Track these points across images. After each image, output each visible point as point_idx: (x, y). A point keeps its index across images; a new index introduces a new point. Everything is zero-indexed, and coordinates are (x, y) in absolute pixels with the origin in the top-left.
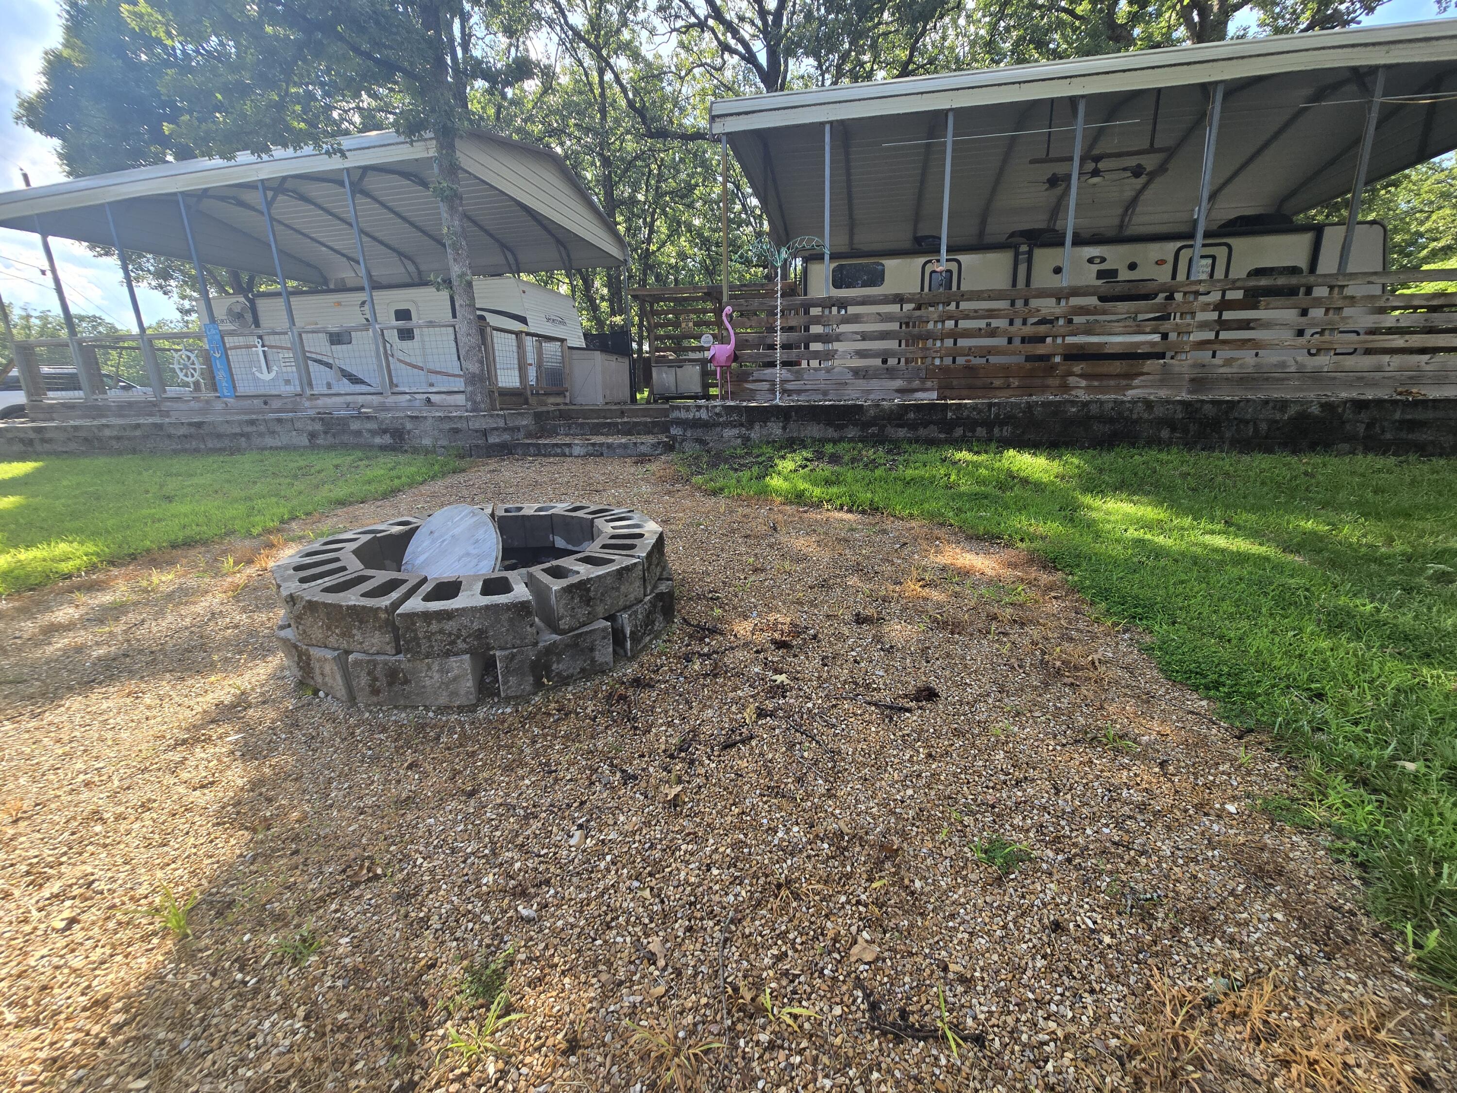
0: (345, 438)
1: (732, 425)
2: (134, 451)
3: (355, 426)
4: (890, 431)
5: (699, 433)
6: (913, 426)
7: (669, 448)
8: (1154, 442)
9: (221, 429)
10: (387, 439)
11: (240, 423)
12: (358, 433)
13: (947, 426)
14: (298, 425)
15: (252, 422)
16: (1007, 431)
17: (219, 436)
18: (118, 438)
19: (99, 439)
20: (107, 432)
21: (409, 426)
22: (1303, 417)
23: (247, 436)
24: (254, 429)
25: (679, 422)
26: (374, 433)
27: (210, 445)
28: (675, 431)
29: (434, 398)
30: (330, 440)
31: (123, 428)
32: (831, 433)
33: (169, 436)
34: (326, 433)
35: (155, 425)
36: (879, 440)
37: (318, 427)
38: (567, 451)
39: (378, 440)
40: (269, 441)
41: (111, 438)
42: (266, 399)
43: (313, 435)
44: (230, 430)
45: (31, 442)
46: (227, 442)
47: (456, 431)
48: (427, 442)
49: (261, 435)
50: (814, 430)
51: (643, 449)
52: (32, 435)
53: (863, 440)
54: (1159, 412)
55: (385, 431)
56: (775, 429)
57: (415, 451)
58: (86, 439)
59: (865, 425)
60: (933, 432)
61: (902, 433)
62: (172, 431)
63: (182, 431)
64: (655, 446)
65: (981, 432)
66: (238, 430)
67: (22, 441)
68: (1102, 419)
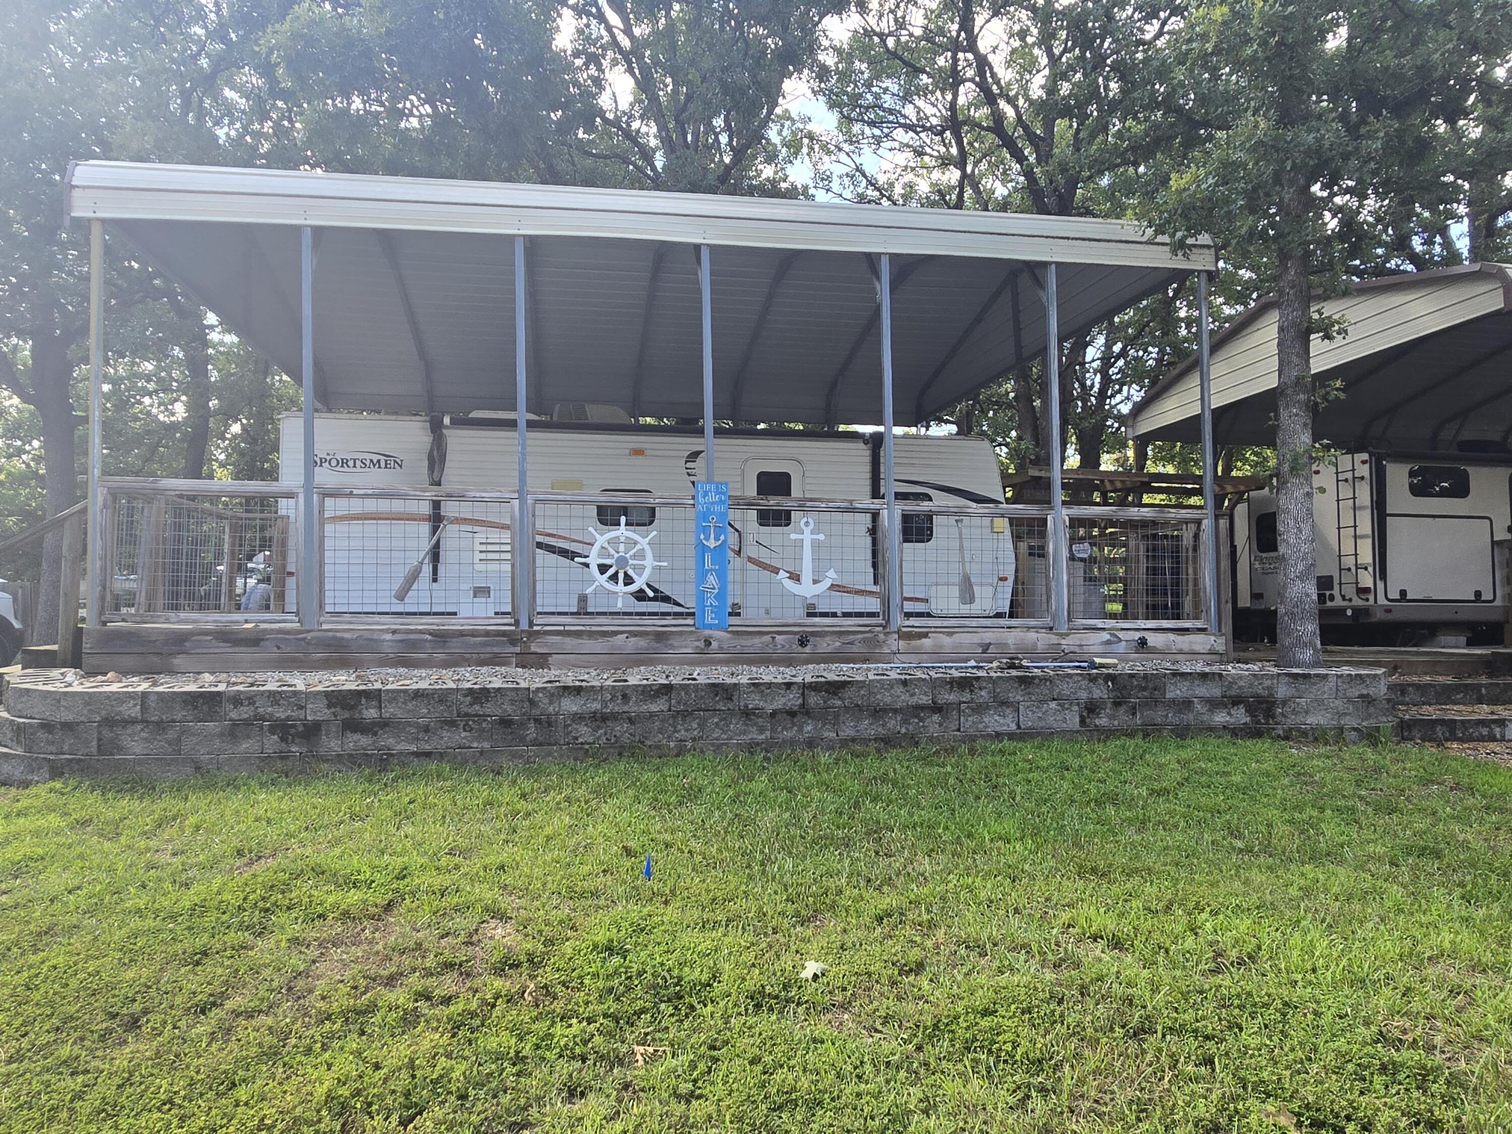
0: (1158, 715)
3: (1175, 691)
9: (885, 698)
10: (1240, 716)
11: (934, 684)
12: (1186, 704)
14: (1065, 689)
15: (965, 684)
17: (878, 713)
18: (599, 719)
19: (546, 723)
20: (570, 705)
21: (1282, 691)
24: (966, 697)
26: (1214, 704)
27: (848, 731)
30: (1123, 718)
33: (747, 714)
34: (1117, 704)
35: (716, 688)
37: (1099, 692)
38: (1497, 731)
39: (1220, 718)
41: (578, 718)
43: (1092, 708)
44: (904, 698)
45: (312, 731)
46: (893, 724)
49: (979, 709)
52: (317, 712)
55: (1236, 701)
58: (506, 722)
62: (755, 701)
63: (779, 703)
66: (925, 700)
67: (282, 729)
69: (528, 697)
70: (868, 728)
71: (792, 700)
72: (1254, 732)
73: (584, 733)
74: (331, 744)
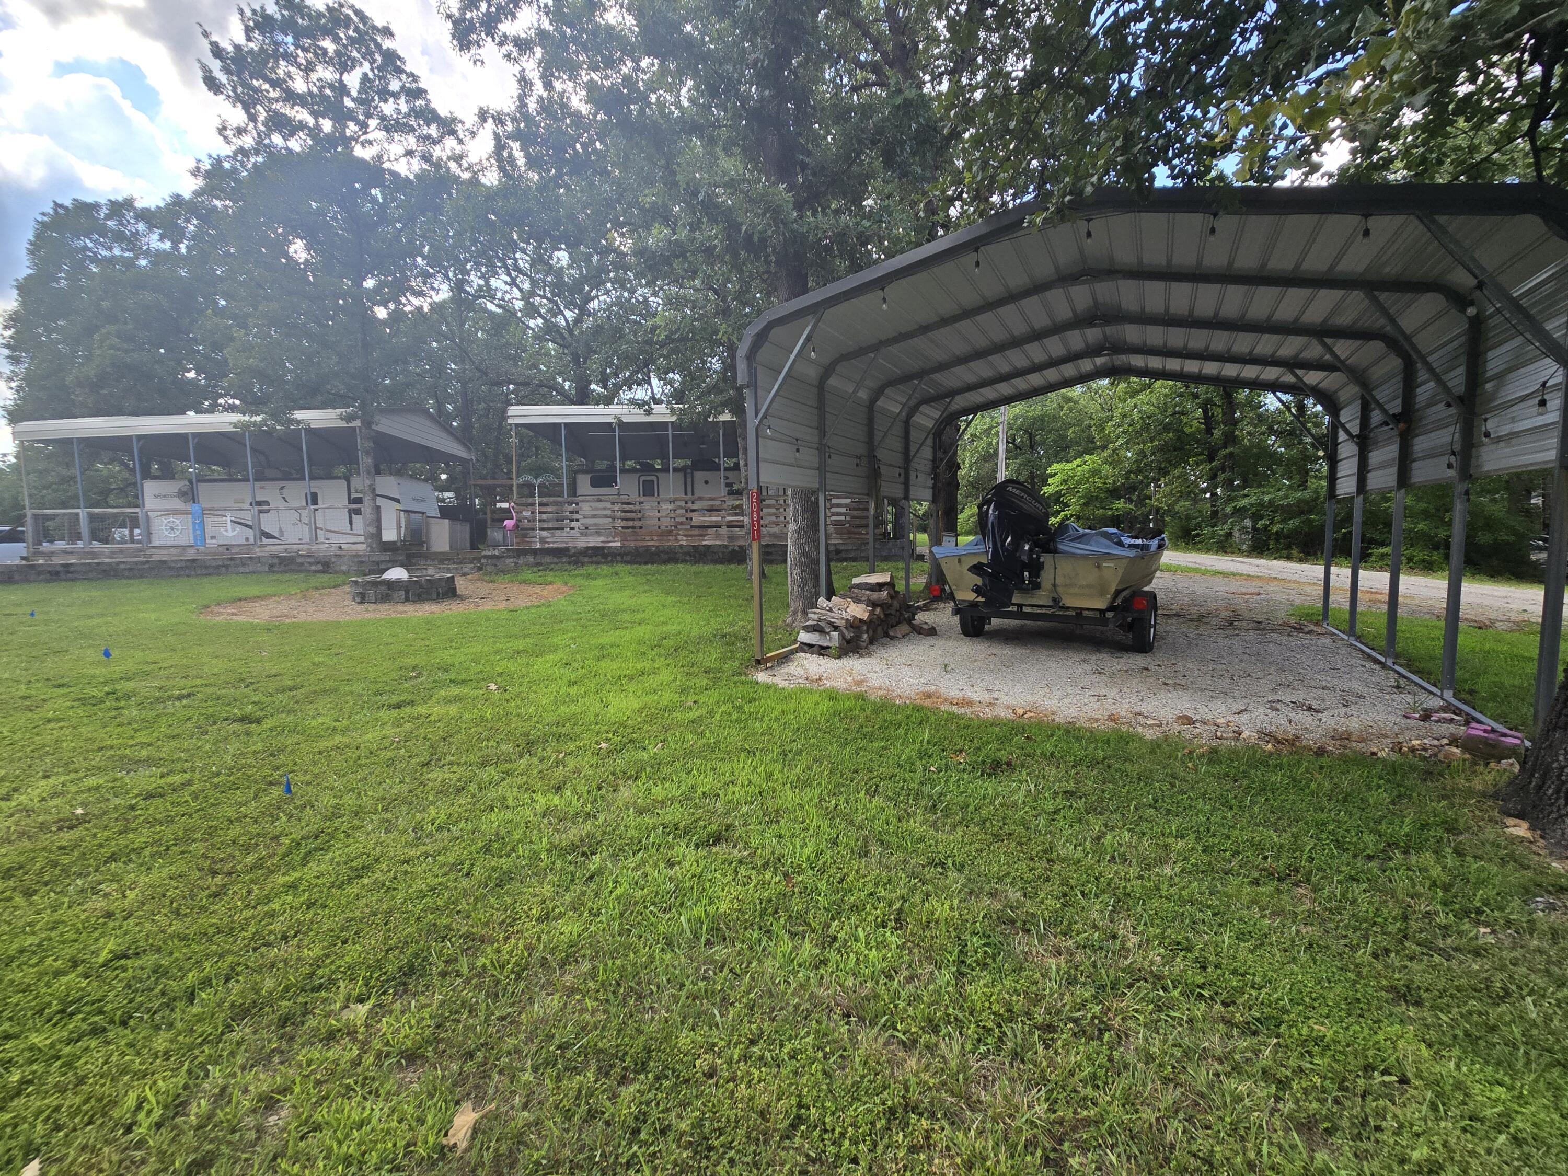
0: (293, 567)
1: (510, 557)
2: (142, 577)
3: (300, 560)
4: (581, 558)
5: (494, 561)
6: (591, 557)
7: (480, 569)
8: (684, 561)
9: (208, 563)
10: (320, 567)
12: (302, 564)
13: (605, 556)
14: (262, 560)
16: (629, 558)
17: (206, 567)
18: (130, 570)
19: (115, 570)
20: (122, 566)
22: (733, 550)
23: (227, 567)
25: (486, 557)
26: (311, 564)
27: (199, 572)
28: (483, 561)
29: (343, 546)
30: (283, 568)
31: (136, 563)
32: (555, 560)
33: (170, 568)
34: (280, 564)
35: (161, 561)
36: (576, 563)
37: (276, 561)
39: (313, 568)
40: (242, 569)
41: (124, 569)
42: (228, 547)
43: (271, 566)
44: (215, 564)
45: (57, 573)
46: (212, 570)
47: (362, 562)
48: (344, 568)
49: (236, 566)
50: (548, 559)
51: (466, 570)
52: (61, 569)
53: (569, 563)
54: (685, 550)
55: (318, 563)
56: (530, 559)
57: (336, 572)
58: (105, 571)
59: (570, 556)
60: (599, 558)
61: (586, 559)
62: (173, 565)
63: (180, 564)
64: (472, 569)
65: (619, 558)
68: (664, 552)
69: (110, 564)
70: (204, 571)
71: (183, 564)
72: (323, 572)
73: (127, 573)
74: (63, 576)
